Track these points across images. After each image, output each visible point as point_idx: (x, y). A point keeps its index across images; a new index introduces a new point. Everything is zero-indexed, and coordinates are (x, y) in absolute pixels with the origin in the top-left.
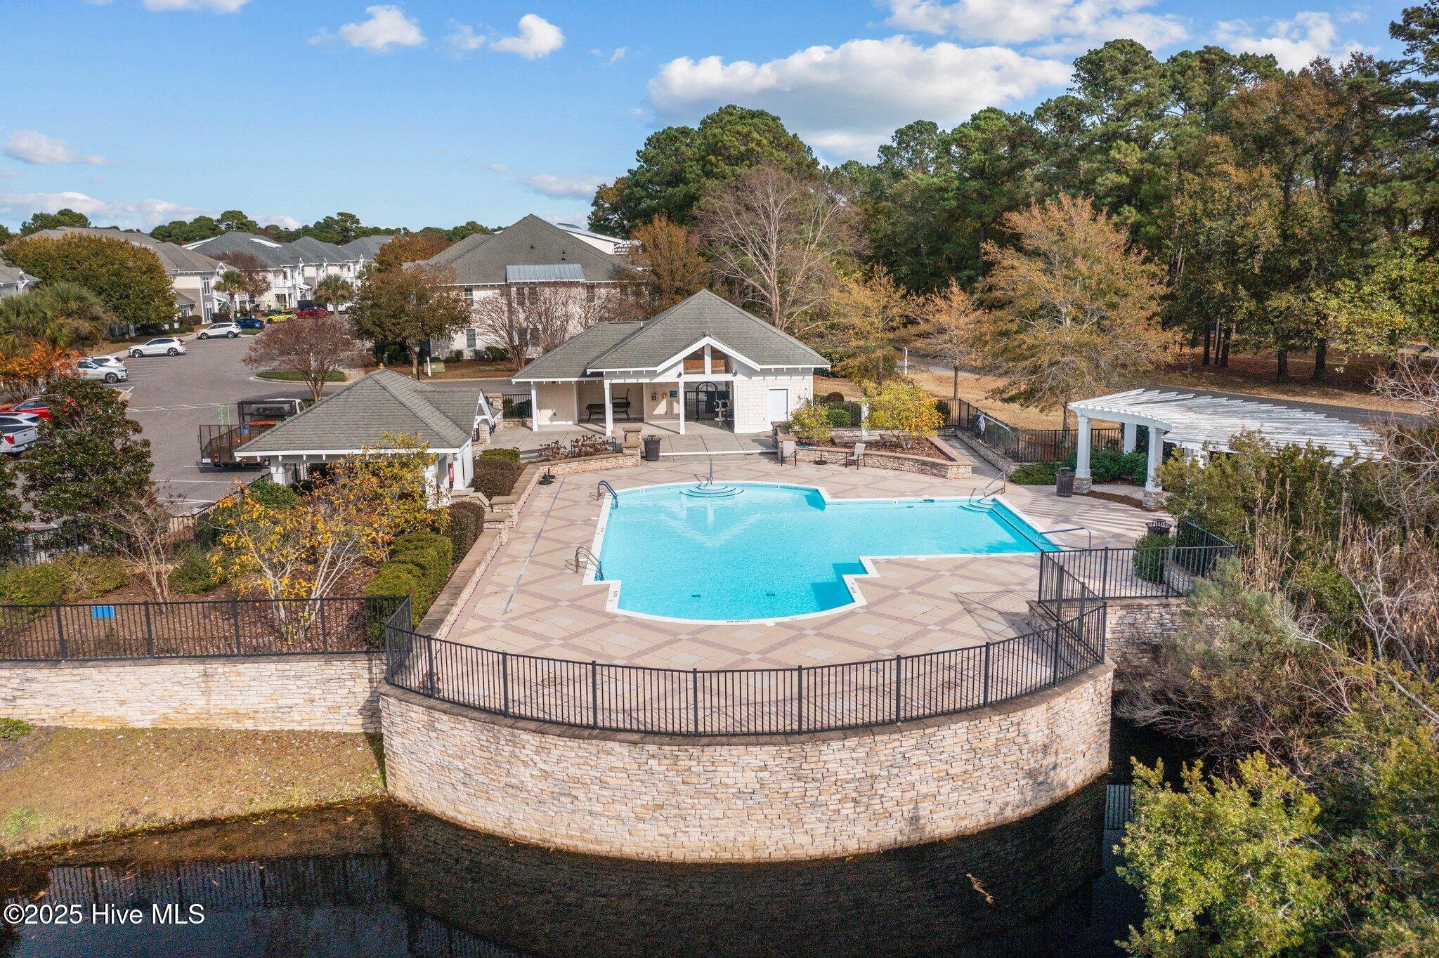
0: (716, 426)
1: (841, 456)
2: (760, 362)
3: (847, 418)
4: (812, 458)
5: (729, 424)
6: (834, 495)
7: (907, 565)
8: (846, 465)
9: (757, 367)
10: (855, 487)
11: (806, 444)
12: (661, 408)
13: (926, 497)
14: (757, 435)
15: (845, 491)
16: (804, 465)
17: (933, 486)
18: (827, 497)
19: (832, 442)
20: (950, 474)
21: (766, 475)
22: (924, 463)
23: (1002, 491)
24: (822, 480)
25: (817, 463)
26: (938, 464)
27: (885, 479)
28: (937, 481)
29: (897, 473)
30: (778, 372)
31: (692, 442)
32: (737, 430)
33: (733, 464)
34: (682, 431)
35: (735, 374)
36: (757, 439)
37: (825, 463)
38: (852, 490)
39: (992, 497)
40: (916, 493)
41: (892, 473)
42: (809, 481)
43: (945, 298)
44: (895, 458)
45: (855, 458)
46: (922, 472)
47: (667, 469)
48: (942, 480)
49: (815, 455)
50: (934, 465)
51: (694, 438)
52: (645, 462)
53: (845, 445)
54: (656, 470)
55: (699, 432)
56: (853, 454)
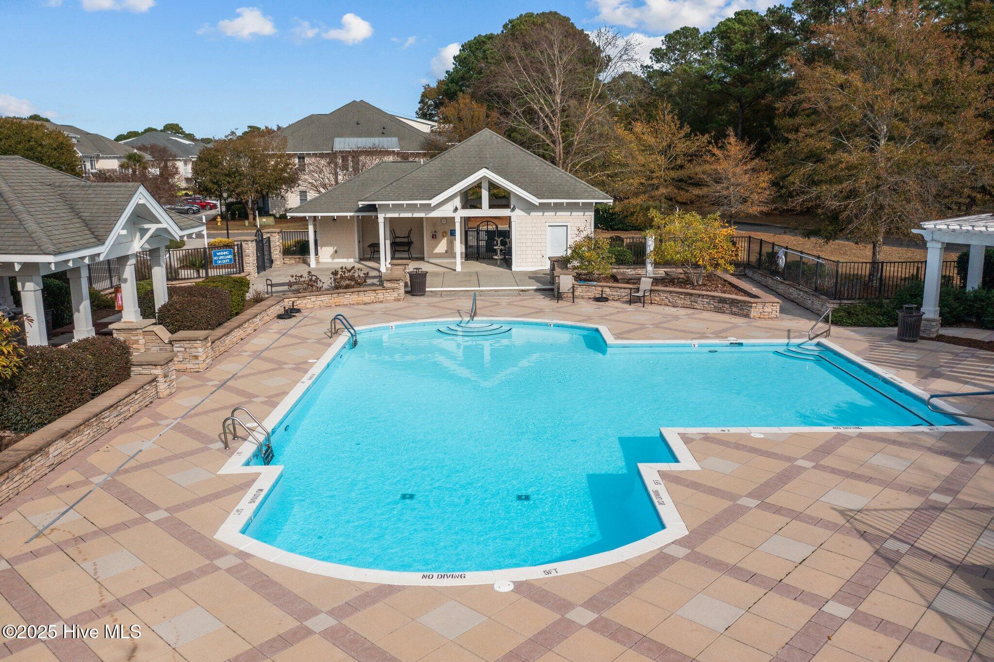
0: (495, 265)
1: (624, 293)
2: (538, 196)
3: (630, 256)
4: (592, 295)
5: (507, 262)
6: (618, 336)
7: (737, 446)
8: (630, 302)
9: (536, 201)
10: (643, 327)
11: (586, 280)
12: (442, 247)
13: (733, 340)
14: (536, 272)
15: (629, 332)
16: (583, 302)
17: (735, 326)
18: (609, 339)
19: (614, 278)
20: (754, 313)
21: (539, 312)
22: (722, 301)
23: (827, 334)
24: (603, 318)
25: (597, 300)
26: (739, 302)
27: (677, 318)
28: (739, 321)
29: (690, 311)
30: (558, 207)
31: (465, 278)
32: (515, 268)
33: (504, 301)
34: (459, 268)
35: (513, 210)
36: (534, 276)
37: (606, 300)
38: (638, 330)
39: (816, 341)
40: (718, 335)
41: (682, 312)
42: (589, 319)
43: (722, 148)
44: (687, 294)
45: (640, 294)
46: (718, 310)
47: (430, 305)
48: (744, 320)
49: (596, 291)
50: (733, 302)
51: (470, 274)
52: (409, 297)
53: (628, 281)
54: (418, 304)
55: (476, 270)
56: (638, 290)
